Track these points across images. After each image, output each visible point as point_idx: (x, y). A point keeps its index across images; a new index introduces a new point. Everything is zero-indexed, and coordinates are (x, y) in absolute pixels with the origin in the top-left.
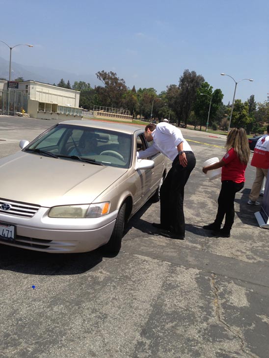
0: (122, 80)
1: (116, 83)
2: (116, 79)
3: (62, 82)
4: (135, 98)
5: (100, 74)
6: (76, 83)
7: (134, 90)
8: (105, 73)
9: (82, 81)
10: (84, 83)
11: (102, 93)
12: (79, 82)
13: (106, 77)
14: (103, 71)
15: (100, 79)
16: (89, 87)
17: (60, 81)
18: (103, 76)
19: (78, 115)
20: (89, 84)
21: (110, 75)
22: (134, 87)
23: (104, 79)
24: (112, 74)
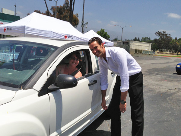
0: (170, 35)
1: (166, 36)
2: (166, 34)
3: (136, 38)
4: (178, 43)
5: (157, 33)
6: (143, 38)
7: (176, 39)
8: (160, 32)
9: (146, 37)
11: (158, 42)
13: (160, 34)
14: (159, 31)
15: (157, 35)
16: (150, 39)
17: (135, 38)
18: (159, 34)
19: (151, 54)
20: (150, 38)
21: (163, 33)
22: (176, 37)
23: (159, 35)
24: (164, 32)
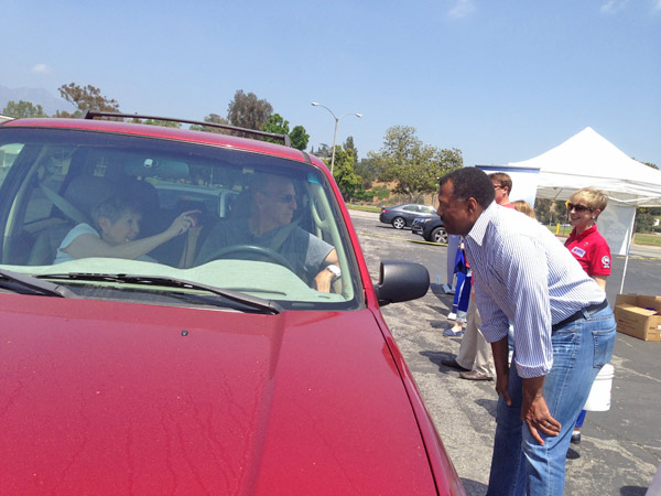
10: (30, 105)
12: (17, 102)
